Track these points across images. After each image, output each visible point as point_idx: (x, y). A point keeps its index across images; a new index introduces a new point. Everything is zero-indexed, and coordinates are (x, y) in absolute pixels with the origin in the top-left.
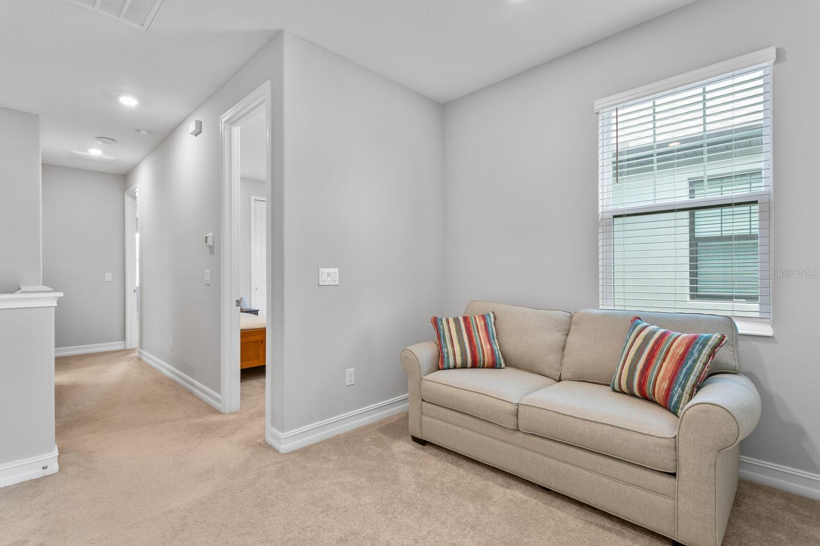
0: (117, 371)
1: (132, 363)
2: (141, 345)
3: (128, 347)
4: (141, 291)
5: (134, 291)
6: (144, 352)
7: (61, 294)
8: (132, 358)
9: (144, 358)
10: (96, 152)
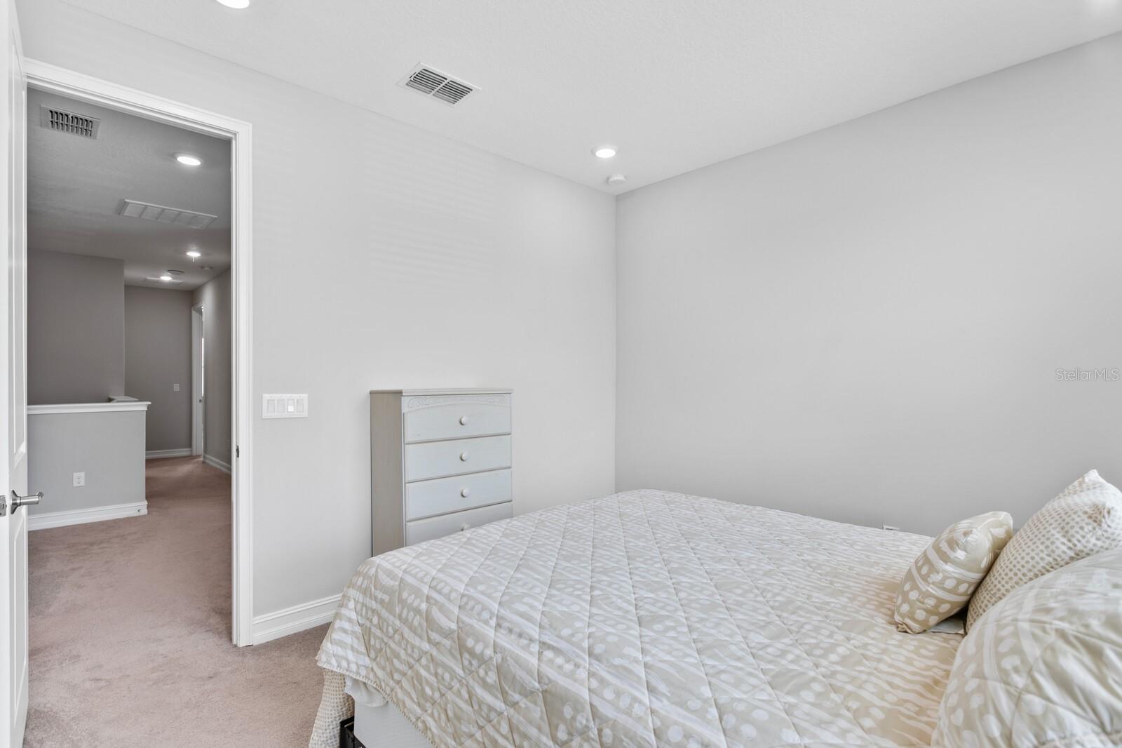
0: (183, 470)
1: (197, 465)
2: (206, 451)
3: (194, 454)
4: (205, 400)
5: (200, 401)
6: (208, 456)
7: (150, 403)
8: (197, 462)
9: (208, 461)
10: (166, 278)
